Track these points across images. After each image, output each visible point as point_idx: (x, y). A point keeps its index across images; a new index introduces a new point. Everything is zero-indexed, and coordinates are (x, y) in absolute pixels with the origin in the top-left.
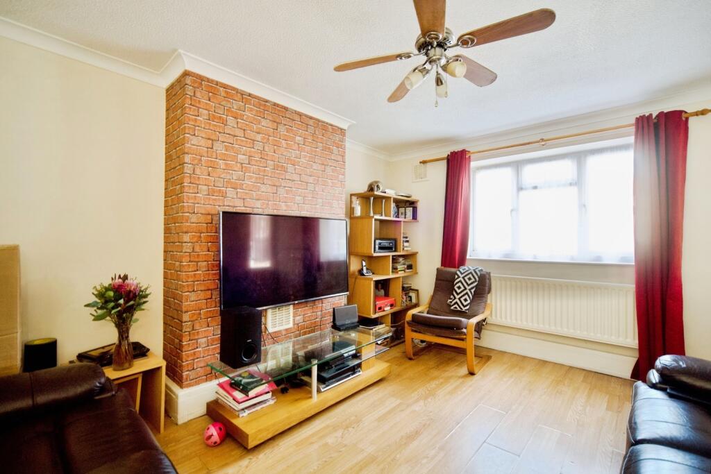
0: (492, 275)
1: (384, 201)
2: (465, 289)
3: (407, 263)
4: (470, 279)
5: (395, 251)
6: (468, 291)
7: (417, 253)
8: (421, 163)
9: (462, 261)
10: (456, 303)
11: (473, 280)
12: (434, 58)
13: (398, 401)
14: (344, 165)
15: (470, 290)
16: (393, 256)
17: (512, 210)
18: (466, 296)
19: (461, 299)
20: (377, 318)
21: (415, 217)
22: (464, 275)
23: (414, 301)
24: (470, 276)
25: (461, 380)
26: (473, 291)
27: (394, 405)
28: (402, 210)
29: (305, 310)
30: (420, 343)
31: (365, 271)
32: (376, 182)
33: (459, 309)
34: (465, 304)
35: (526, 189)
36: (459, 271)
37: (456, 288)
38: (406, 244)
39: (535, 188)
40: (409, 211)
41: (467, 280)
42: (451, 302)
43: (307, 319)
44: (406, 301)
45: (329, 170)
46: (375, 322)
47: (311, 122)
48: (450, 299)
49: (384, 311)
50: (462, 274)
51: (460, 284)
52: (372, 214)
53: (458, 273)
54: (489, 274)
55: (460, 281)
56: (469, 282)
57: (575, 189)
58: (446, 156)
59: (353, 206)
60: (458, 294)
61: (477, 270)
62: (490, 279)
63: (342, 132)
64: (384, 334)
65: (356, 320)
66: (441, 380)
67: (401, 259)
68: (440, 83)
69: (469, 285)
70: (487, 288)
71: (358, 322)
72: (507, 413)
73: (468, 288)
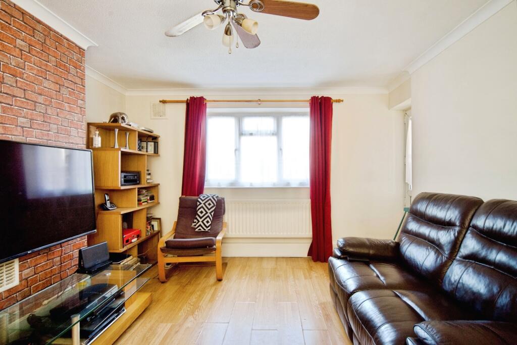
0: (225, 200)
1: (128, 134)
2: (207, 213)
3: (150, 195)
4: (209, 204)
5: (139, 184)
6: (209, 214)
7: (159, 184)
8: (160, 101)
9: (200, 190)
10: (200, 225)
11: (212, 205)
12: (229, 8)
13: (169, 325)
14: (84, 89)
15: (210, 213)
16: (138, 188)
17: (236, 150)
18: (208, 219)
19: (203, 222)
20: (126, 251)
21: (156, 151)
22: (205, 201)
23: (156, 228)
24: (210, 202)
25: (214, 288)
26: (212, 214)
27: (166, 331)
28: (144, 144)
29: (37, 260)
30: (166, 266)
31: (108, 205)
32: (121, 114)
33: (203, 230)
34: (207, 225)
35: (245, 135)
36: (200, 198)
37: (198, 213)
38: (148, 177)
39: (251, 134)
40: (151, 146)
41: (208, 206)
42: (195, 225)
43: (40, 269)
44: (150, 230)
45: (64, 91)
46: (123, 256)
47: (39, 27)
48: (194, 222)
49: (132, 243)
50: (203, 201)
51: (202, 209)
52: (117, 146)
53: (199, 200)
54: (223, 199)
55: (202, 207)
56: (209, 207)
57: (274, 138)
58: (186, 100)
59: (91, 136)
60: (201, 218)
61: (214, 197)
62: (224, 203)
63: (81, 51)
64: (132, 266)
65: (108, 257)
66: (198, 293)
67: (144, 191)
68: (228, 33)
69: (209, 209)
70: (223, 210)
71: (110, 260)
72: (255, 302)
73: (209, 212)
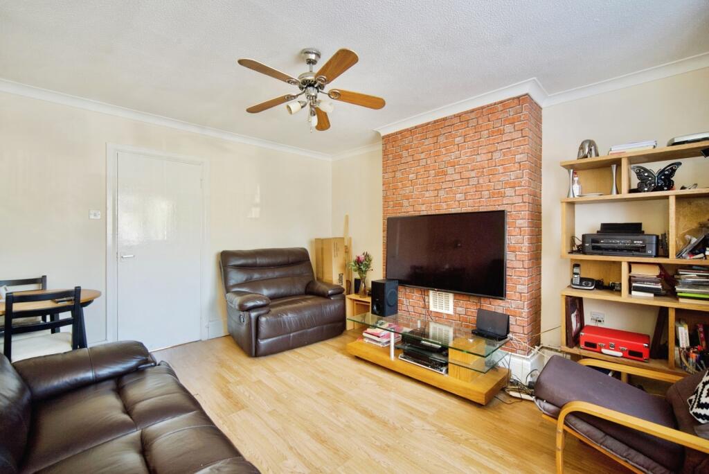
29: (467, 304)
43: (469, 313)
49: (601, 353)
63: (521, 100)
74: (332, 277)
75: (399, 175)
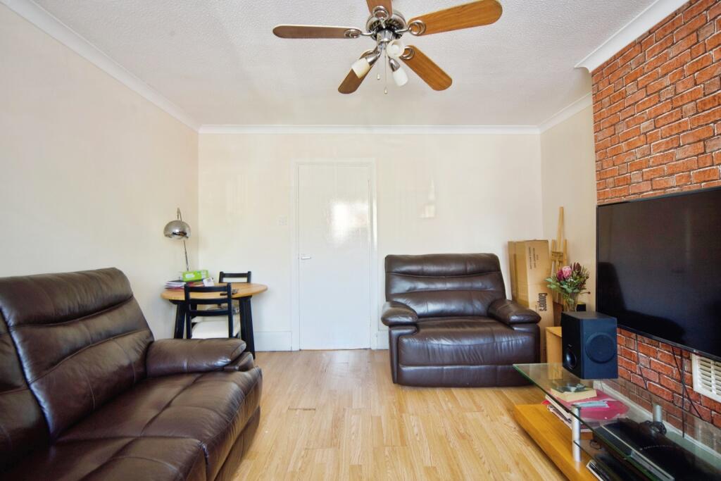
74: (527, 297)
75: (622, 129)
